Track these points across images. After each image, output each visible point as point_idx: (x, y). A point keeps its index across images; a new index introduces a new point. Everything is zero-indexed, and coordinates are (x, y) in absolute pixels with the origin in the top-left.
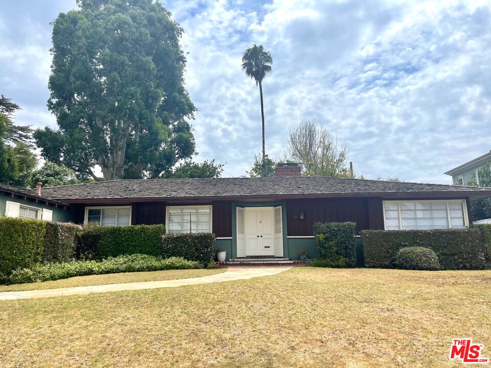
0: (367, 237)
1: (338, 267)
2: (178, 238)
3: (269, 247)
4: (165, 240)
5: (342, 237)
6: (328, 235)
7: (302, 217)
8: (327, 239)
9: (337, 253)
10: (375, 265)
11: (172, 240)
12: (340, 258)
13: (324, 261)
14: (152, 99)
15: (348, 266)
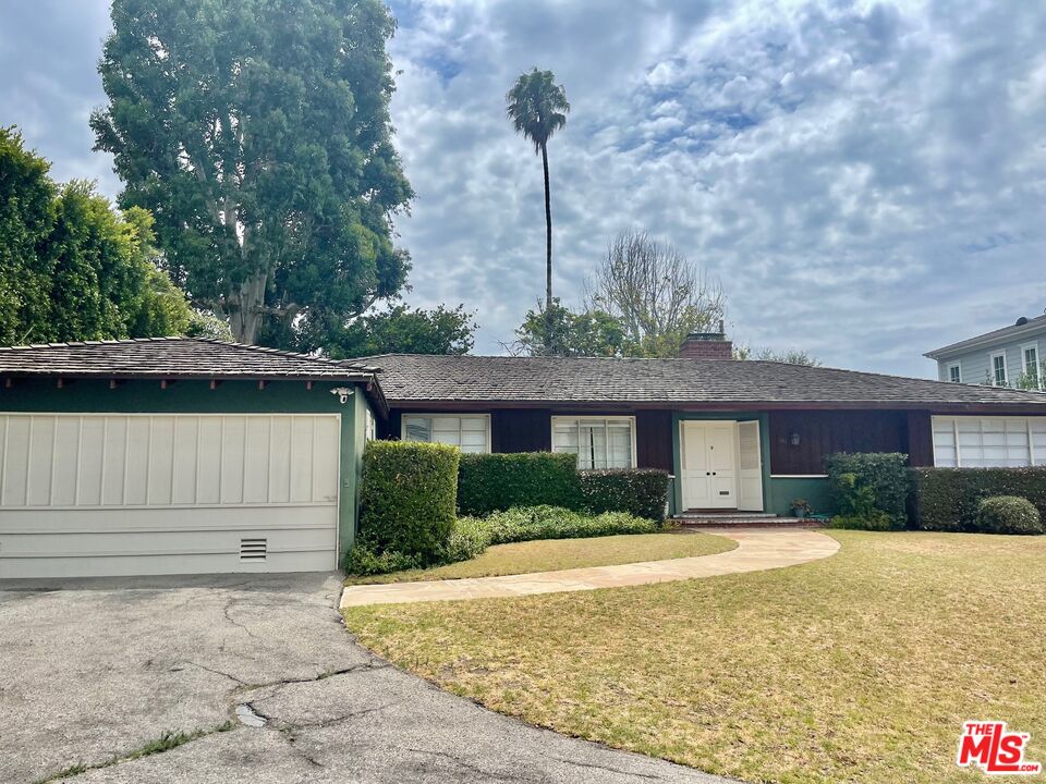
0: (926, 480)
1: (876, 529)
2: (608, 476)
3: (727, 493)
4: (587, 480)
5: (886, 479)
6: (861, 474)
7: (796, 442)
8: (859, 482)
9: (875, 504)
10: (937, 526)
11: (599, 479)
12: (881, 515)
13: (854, 520)
14: (344, 170)
15: (894, 527)
